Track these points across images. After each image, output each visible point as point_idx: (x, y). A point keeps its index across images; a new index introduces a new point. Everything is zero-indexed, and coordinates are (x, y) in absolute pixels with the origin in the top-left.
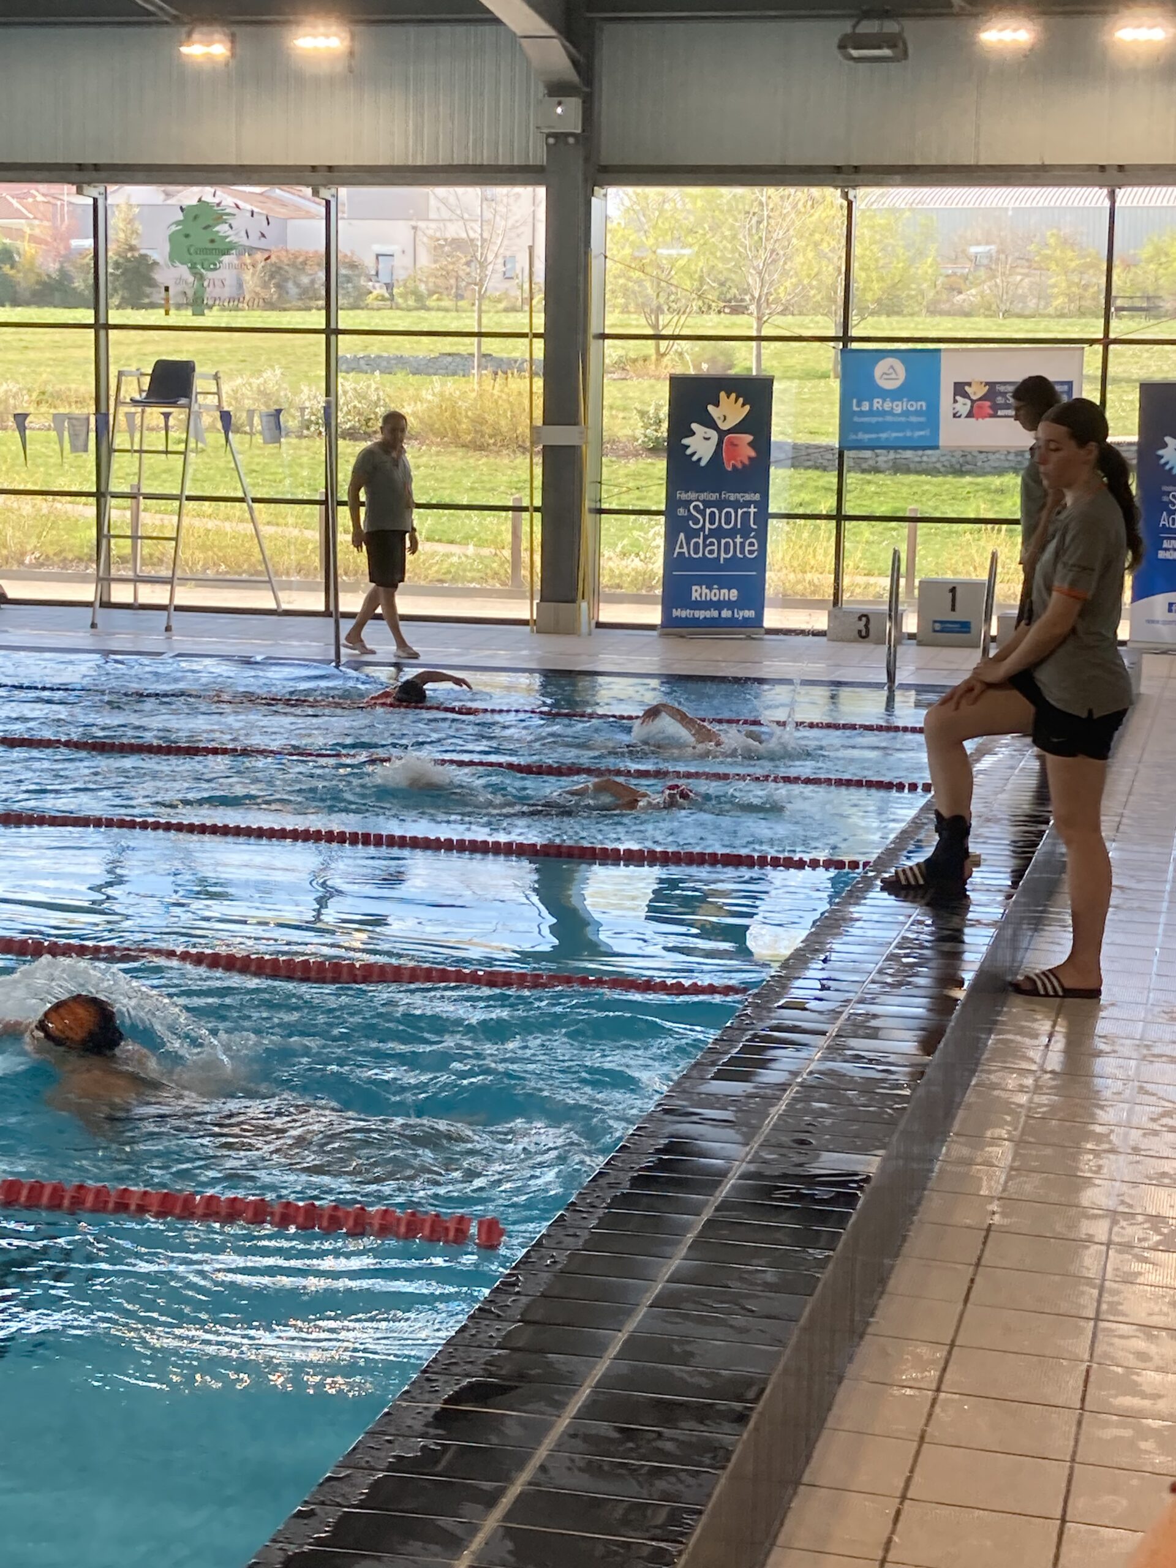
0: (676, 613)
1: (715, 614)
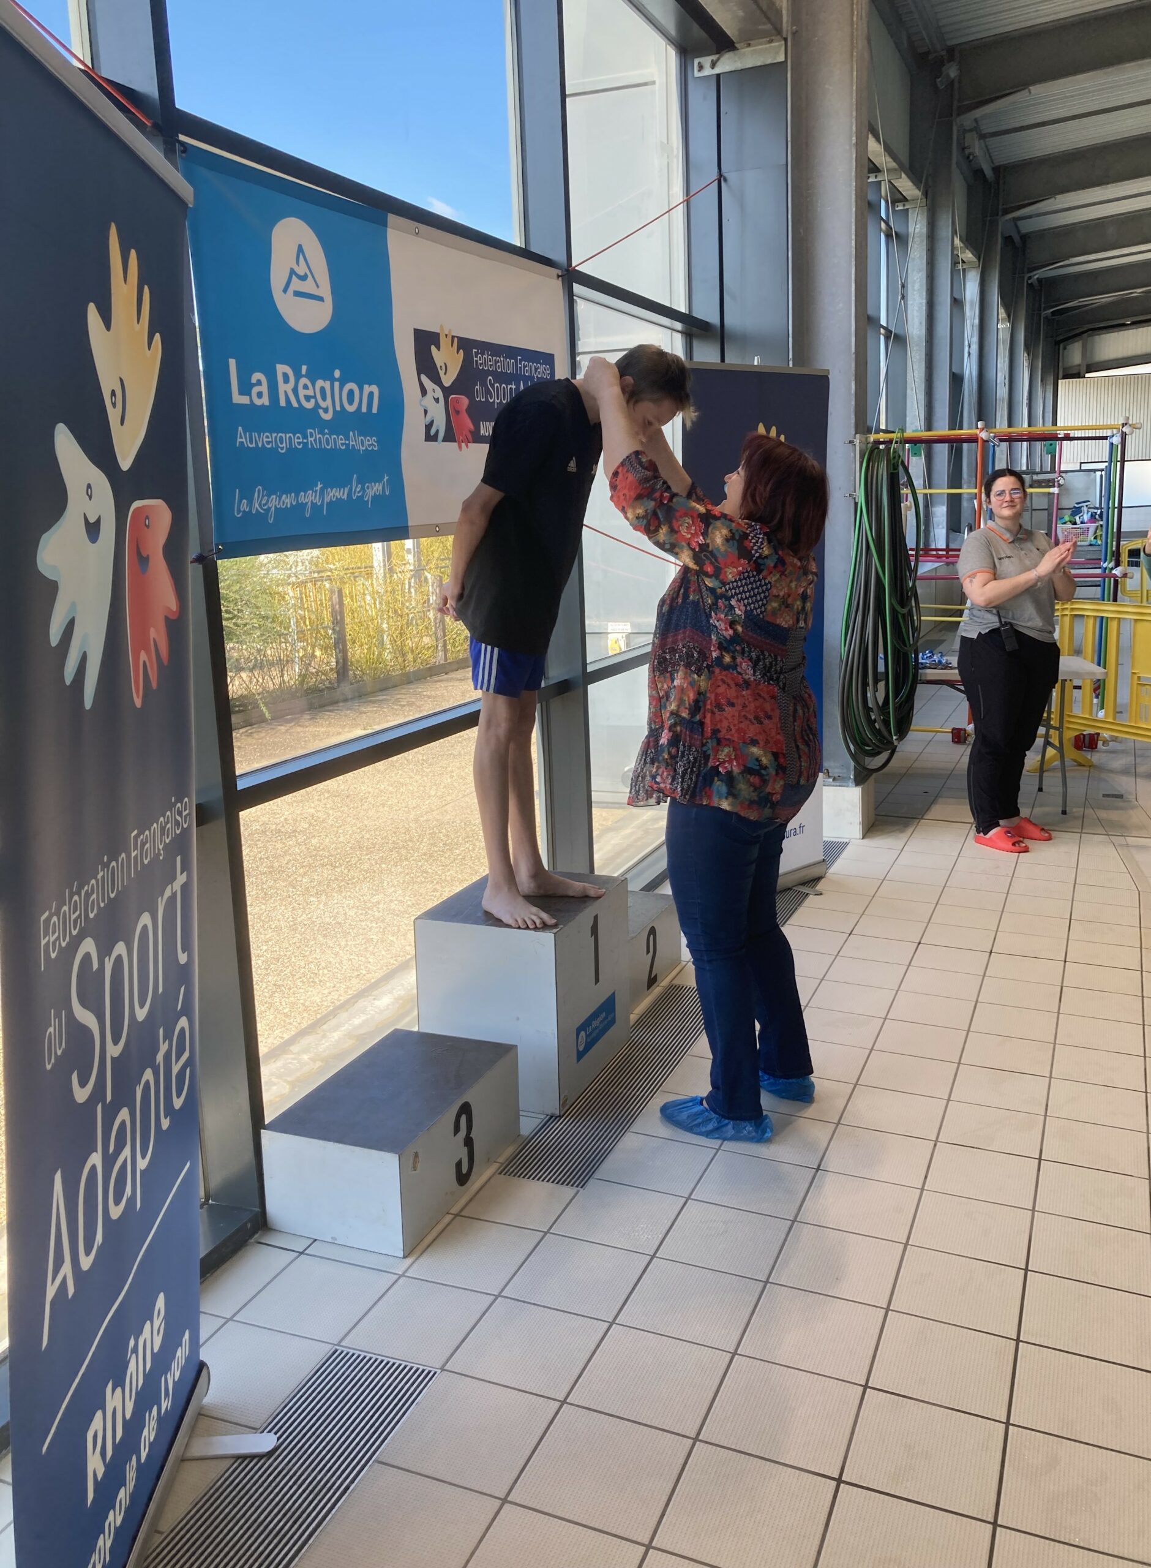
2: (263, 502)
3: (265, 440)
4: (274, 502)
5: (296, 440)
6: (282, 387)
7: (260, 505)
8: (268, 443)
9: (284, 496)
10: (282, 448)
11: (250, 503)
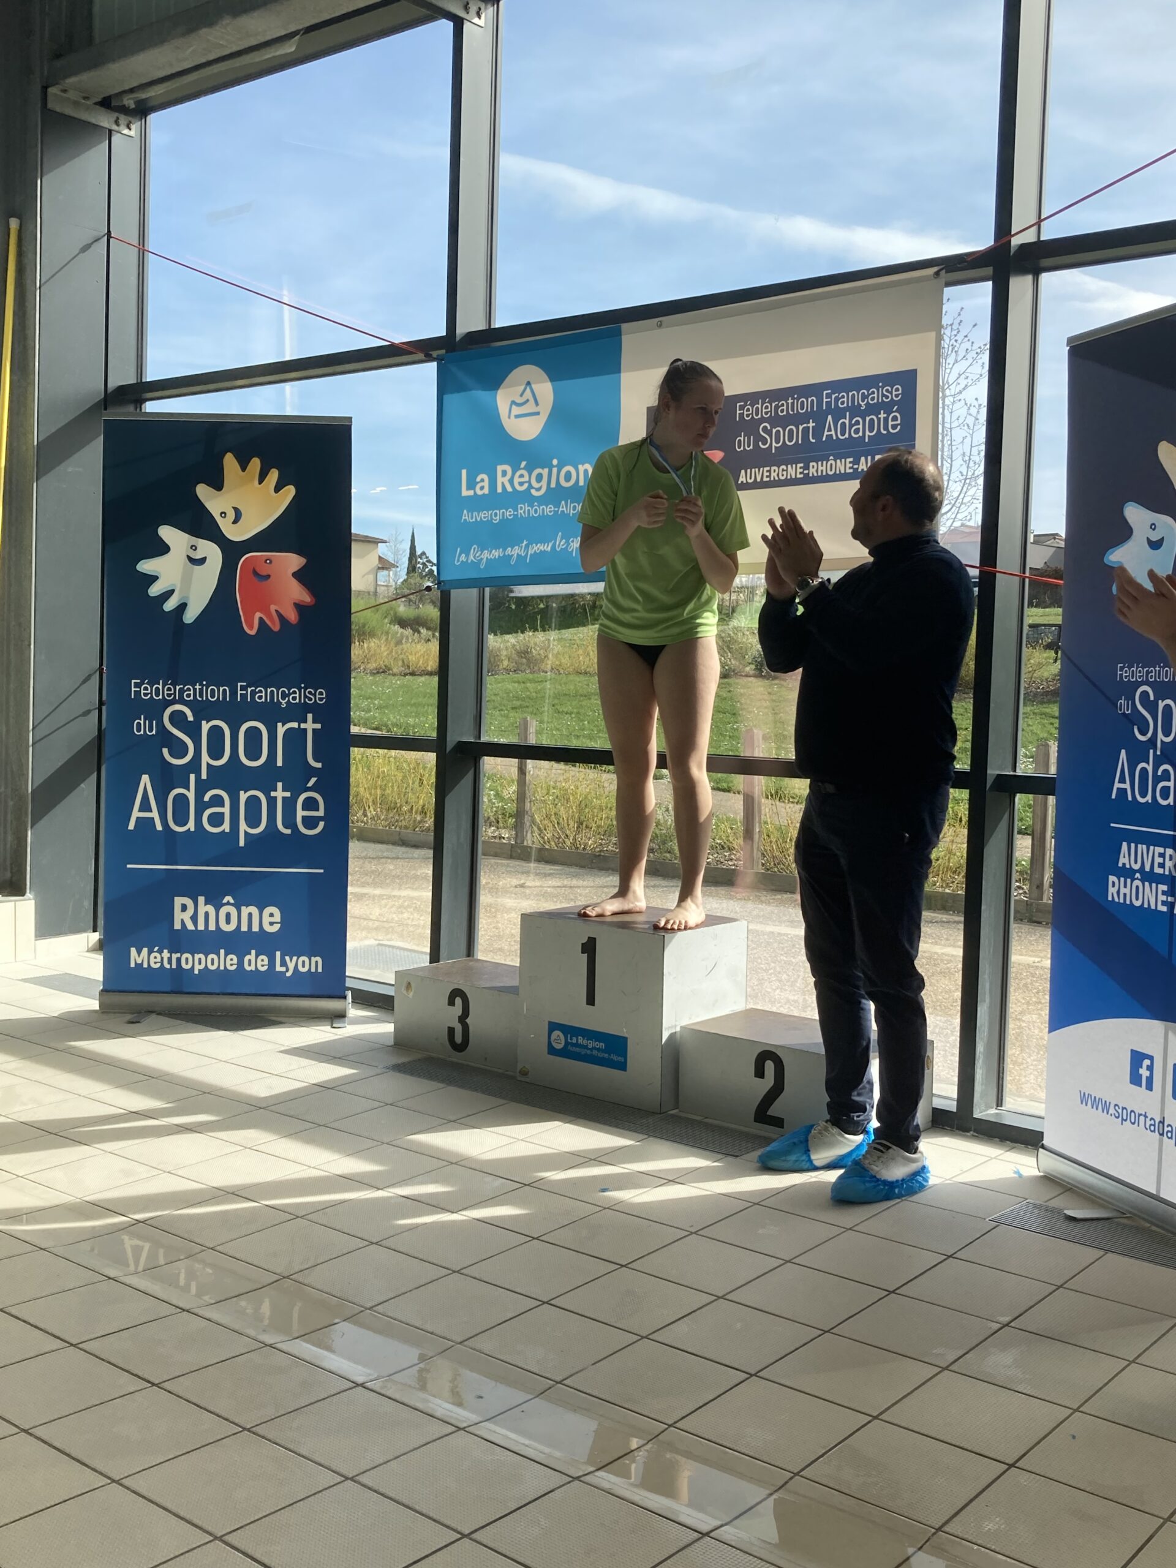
0: (137, 957)
1: (231, 962)
2: (477, 555)
3: (483, 516)
4: (486, 555)
5: (508, 513)
6: (500, 479)
7: (474, 557)
8: (485, 518)
9: (494, 551)
10: (496, 520)
11: (467, 555)
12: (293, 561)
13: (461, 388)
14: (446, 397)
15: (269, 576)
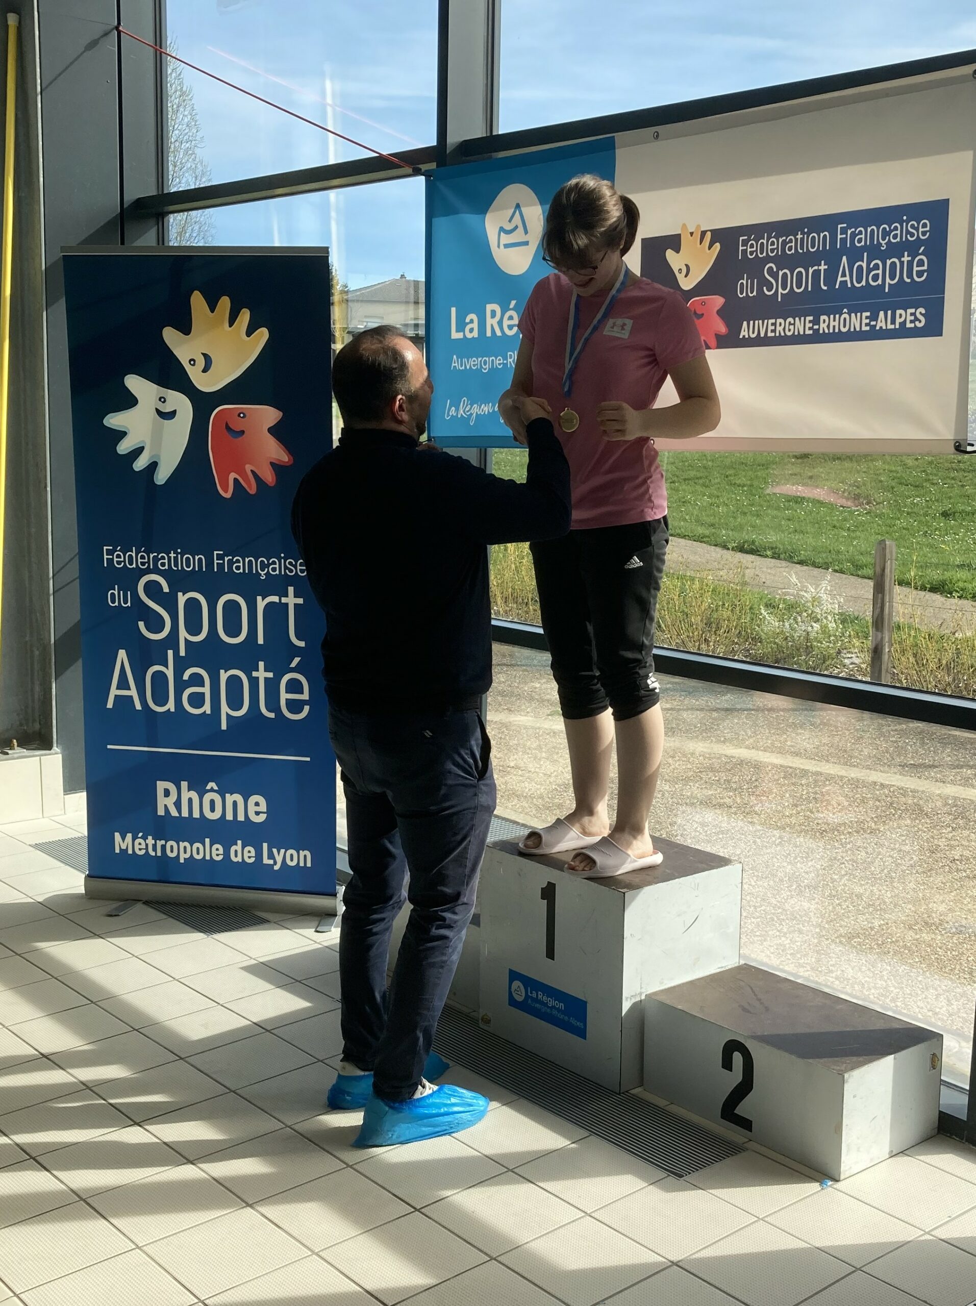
0: (122, 843)
2: (467, 409)
3: (472, 363)
4: (475, 410)
6: (490, 322)
7: (464, 411)
8: (474, 365)
9: (483, 405)
10: (485, 369)
11: (457, 410)
12: (269, 415)
13: (450, 211)
14: (435, 221)
15: (243, 432)
